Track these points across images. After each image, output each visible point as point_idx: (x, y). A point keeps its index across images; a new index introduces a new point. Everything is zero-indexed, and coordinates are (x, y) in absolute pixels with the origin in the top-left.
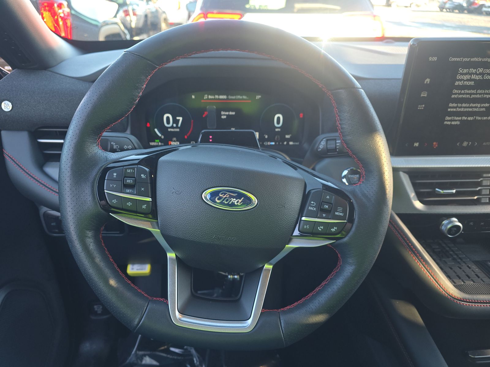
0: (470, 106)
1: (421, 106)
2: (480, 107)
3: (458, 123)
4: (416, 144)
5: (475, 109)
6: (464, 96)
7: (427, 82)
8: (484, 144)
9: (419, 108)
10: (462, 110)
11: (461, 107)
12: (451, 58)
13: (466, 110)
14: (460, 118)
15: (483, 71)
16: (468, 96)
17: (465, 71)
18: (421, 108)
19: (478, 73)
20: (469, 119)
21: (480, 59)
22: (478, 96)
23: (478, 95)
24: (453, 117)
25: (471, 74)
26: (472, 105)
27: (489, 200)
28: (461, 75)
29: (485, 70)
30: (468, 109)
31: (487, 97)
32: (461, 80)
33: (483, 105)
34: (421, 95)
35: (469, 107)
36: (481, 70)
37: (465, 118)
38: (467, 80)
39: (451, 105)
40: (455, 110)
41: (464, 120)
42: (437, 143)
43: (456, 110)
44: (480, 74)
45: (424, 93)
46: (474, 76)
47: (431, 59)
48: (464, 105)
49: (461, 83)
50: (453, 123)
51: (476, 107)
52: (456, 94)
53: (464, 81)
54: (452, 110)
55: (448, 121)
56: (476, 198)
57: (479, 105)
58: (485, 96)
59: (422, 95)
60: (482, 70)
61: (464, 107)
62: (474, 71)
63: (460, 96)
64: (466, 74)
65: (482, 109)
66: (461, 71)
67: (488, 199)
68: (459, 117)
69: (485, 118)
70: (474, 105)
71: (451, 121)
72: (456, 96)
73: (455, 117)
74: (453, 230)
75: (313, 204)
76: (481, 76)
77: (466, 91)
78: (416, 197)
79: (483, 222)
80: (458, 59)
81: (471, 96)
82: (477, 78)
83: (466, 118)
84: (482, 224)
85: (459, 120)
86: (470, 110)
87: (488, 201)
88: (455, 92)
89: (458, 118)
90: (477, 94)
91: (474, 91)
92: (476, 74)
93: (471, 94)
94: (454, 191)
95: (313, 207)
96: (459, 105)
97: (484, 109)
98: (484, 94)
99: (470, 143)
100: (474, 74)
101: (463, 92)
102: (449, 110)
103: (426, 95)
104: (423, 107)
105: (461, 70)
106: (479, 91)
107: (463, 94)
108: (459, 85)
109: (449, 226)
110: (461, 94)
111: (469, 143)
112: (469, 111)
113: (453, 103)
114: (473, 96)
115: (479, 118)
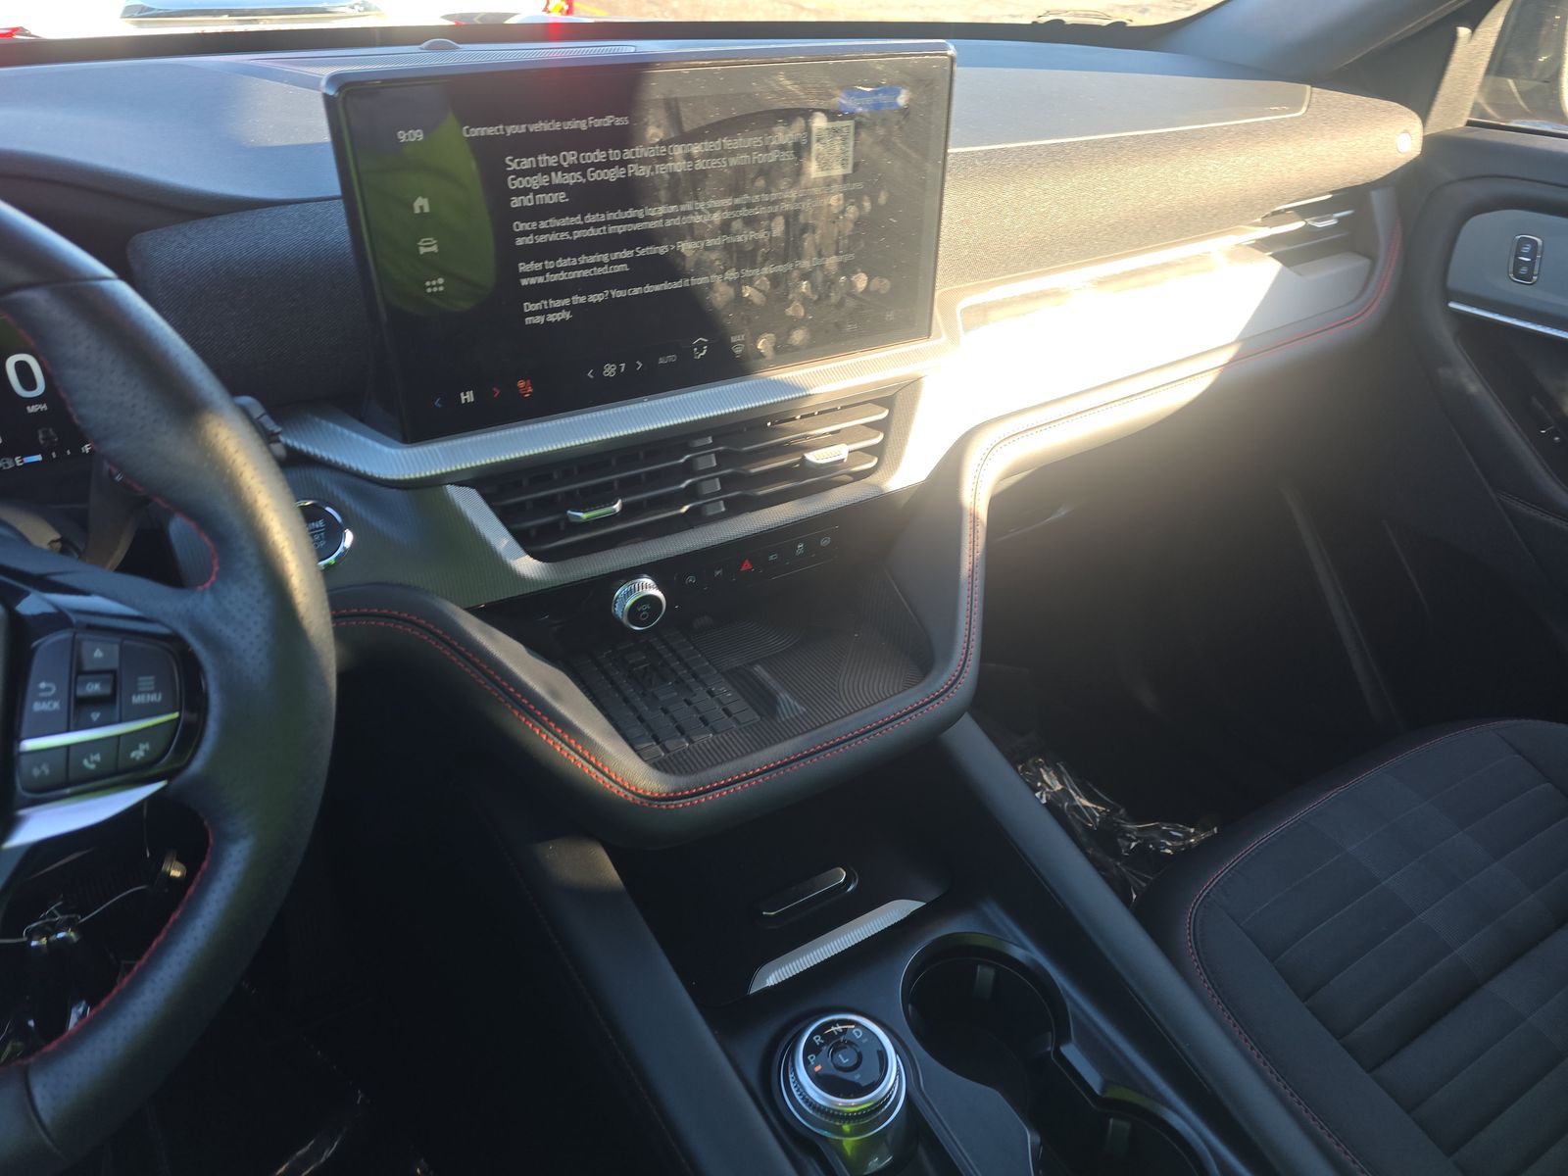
0: (582, 262)
1: (434, 283)
2: (612, 263)
3: (566, 315)
4: (467, 396)
5: (599, 271)
6: (553, 237)
7: (421, 207)
8: (661, 361)
9: (429, 290)
10: (563, 276)
11: (556, 271)
12: (467, 127)
13: (573, 275)
14: (566, 302)
15: (578, 159)
16: (564, 235)
17: (527, 163)
18: (435, 289)
19: (565, 165)
20: (593, 298)
21: (557, 126)
22: (592, 232)
23: (591, 229)
24: (546, 302)
25: (547, 170)
26: (584, 259)
27: (726, 506)
28: (517, 177)
29: (584, 156)
30: (579, 274)
31: (620, 232)
32: (525, 192)
33: (616, 256)
34: (418, 251)
35: (579, 267)
36: (571, 157)
37: (582, 299)
38: (543, 190)
39: (523, 267)
40: (541, 280)
41: (580, 305)
42: (529, 381)
43: (545, 279)
44: (572, 168)
45: (425, 242)
46: (556, 174)
47: (404, 136)
48: (562, 263)
49: (527, 201)
50: (551, 318)
51: (600, 264)
52: (525, 233)
53: (536, 192)
54: (533, 281)
55: (534, 313)
56: (685, 509)
57: (605, 258)
58: (612, 229)
59: (423, 250)
60: (573, 155)
61: (565, 267)
62: (552, 161)
63: (542, 239)
64: (531, 172)
65: (619, 268)
66: (514, 166)
67: (722, 502)
68: (563, 298)
69: (636, 291)
70: (592, 259)
71: (543, 312)
72: (529, 240)
73: (551, 302)
74: (642, 611)
75: (48, 689)
76: (577, 175)
77: (554, 222)
78: (516, 546)
79: (719, 569)
80: (491, 131)
81: (571, 235)
82: (572, 179)
83: (584, 298)
84: (718, 573)
85: (566, 308)
86: (586, 273)
87: (723, 509)
88: (521, 229)
89: (559, 303)
90: (586, 226)
91: (577, 220)
92: (559, 168)
93: (570, 229)
94: (617, 507)
95: (46, 699)
96: (550, 264)
97: (623, 267)
98: (606, 223)
99: (623, 365)
100: (556, 169)
101: (543, 225)
102: (524, 282)
103: (434, 249)
104: (442, 285)
105: (511, 160)
106: (591, 218)
107: (548, 231)
108: (523, 208)
109: (629, 603)
110: (538, 232)
111: (619, 368)
112: (583, 279)
113: (528, 263)
114: (578, 234)
115: (621, 294)
